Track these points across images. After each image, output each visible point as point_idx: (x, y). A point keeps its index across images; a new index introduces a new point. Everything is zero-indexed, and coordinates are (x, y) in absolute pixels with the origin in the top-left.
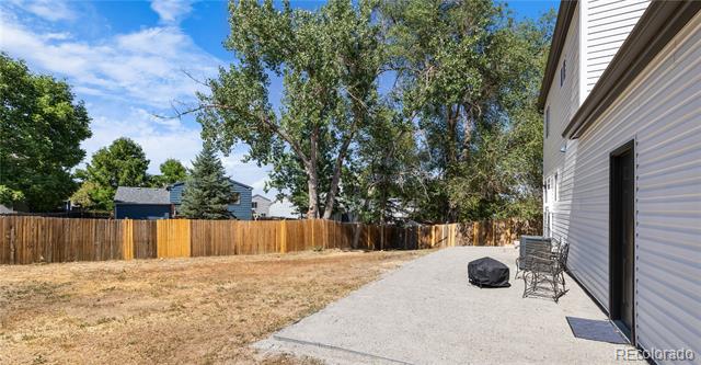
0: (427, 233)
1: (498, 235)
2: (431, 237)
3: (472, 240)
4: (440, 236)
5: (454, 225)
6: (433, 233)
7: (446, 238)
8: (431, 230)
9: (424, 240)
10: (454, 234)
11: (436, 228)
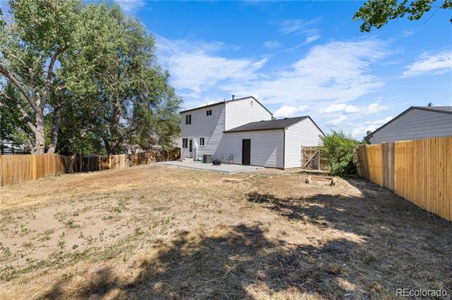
0: (106, 160)
1: (147, 159)
2: (109, 162)
3: (134, 162)
4: (115, 161)
5: (124, 155)
6: (110, 160)
7: (119, 162)
8: (108, 158)
9: (104, 164)
10: (124, 159)
11: (112, 158)
